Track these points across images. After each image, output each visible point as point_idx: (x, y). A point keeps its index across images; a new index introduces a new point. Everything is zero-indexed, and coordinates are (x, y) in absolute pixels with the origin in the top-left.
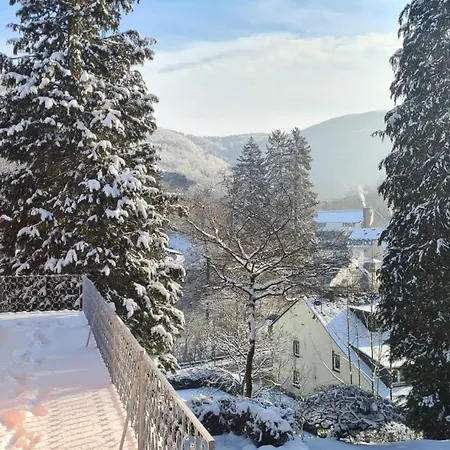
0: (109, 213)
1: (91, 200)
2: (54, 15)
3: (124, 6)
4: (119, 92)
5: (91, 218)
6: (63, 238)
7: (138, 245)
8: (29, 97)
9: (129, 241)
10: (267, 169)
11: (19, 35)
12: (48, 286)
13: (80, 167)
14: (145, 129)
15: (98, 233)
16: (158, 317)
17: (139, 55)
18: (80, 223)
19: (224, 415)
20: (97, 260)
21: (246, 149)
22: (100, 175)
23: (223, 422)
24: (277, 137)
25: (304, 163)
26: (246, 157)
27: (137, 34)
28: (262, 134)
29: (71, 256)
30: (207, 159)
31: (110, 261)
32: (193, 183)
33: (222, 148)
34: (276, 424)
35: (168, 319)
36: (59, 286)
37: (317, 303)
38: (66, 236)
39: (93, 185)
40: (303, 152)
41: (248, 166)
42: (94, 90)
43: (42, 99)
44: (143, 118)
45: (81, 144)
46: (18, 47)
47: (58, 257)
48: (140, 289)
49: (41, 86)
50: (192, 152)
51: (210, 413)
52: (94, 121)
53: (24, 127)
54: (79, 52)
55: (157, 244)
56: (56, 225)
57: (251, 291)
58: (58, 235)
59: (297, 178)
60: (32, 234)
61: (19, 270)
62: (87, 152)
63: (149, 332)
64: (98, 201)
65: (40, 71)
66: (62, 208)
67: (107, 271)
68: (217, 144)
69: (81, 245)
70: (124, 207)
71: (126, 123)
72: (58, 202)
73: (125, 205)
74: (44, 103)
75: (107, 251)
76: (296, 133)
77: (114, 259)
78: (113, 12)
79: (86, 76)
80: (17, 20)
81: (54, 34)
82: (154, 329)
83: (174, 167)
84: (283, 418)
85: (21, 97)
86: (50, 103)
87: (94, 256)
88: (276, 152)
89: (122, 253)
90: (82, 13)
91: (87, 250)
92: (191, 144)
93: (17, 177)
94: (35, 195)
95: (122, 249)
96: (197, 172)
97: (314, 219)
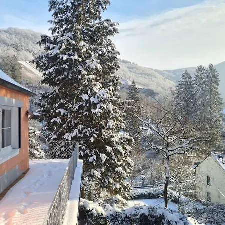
0: (93, 111)
1: (84, 105)
2: (70, 15)
3: (103, 8)
4: (100, 51)
5: (85, 114)
6: (72, 124)
7: (108, 127)
8: (56, 55)
9: (104, 125)
10: (195, 86)
11: (54, 26)
12: (65, 147)
13: (80, 89)
14: (114, 69)
15: (89, 121)
16: (120, 164)
17: (110, 31)
18: (80, 116)
19: (151, 216)
20: (88, 134)
21: (184, 76)
22: (89, 92)
23: (151, 219)
24: (200, 69)
25: (216, 82)
26: (184, 80)
27: (110, 21)
28: (193, 68)
29: (76, 132)
30: (165, 82)
31: (94, 135)
32: (158, 94)
33: (173, 76)
34: (176, 223)
35: (125, 165)
36: (70, 147)
37: (220, 157)
38: (74, 123)
39: (85, 97)
40: (215, 77)
41: (184, 85)
42: (87, 50)
43: (61, 56)
44: (113, 63)
45: (80, 77)
46: (54, 31)
47: (70, 133)
48: (109, 149)
49: (61, 50)
50: (158, 78)
51: (143, 214)
52: (87, 65)
53: (54, 70)
54: (79, 32)
55: (119, 127)
56: (69, 117)
57: (167, 152)
58: (71, 122)
59: (212, 90)
60: (58, 122)
61: (52, 139)
62: (84, 81)
63: (115, 171)
64: (88, 105)
65: (62, 42)
66: (72, 109)
67: (93, 140)
68: (170, 74)
69: (80, 127)
70: (101, 108)
71: (104, 66)
72: (71, 106)
73: (101, 107)
74: (62, 58)
75: (93, 130)
76: (211, 67)
77: (96, 134)
78: (97, 11)
79: (82, 43)
80: (53, 19)
81: (70, 24)
82: (117, 170)
83: (148, 86)
84: (181, 219)
85: (52, 55)
86: (65, 58)
87: (87, 132)
88: (200, 77)
89: (101, 131)
90: (82, 13)
91: (83, 129)
92: (157, 74)
93: (52, 94)
94: (60, 103)
95: (100, 129)
96: (160, 88)
97: (221, 112)
